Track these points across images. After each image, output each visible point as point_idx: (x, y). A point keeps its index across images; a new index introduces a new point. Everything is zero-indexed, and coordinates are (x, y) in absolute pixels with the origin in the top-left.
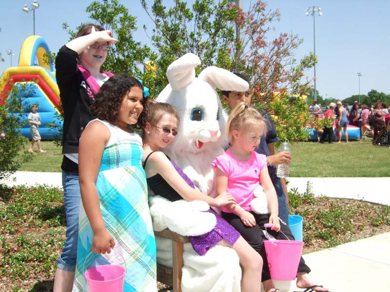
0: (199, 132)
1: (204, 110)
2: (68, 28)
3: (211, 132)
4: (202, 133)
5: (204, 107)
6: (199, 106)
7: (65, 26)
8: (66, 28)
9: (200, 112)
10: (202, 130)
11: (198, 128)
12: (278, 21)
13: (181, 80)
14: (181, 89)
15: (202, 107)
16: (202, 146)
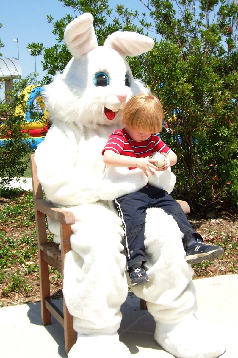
9: (104, 77)
13: (80, 46)
14: (82, 56)
15: (106, 71)
16: (114, 117)
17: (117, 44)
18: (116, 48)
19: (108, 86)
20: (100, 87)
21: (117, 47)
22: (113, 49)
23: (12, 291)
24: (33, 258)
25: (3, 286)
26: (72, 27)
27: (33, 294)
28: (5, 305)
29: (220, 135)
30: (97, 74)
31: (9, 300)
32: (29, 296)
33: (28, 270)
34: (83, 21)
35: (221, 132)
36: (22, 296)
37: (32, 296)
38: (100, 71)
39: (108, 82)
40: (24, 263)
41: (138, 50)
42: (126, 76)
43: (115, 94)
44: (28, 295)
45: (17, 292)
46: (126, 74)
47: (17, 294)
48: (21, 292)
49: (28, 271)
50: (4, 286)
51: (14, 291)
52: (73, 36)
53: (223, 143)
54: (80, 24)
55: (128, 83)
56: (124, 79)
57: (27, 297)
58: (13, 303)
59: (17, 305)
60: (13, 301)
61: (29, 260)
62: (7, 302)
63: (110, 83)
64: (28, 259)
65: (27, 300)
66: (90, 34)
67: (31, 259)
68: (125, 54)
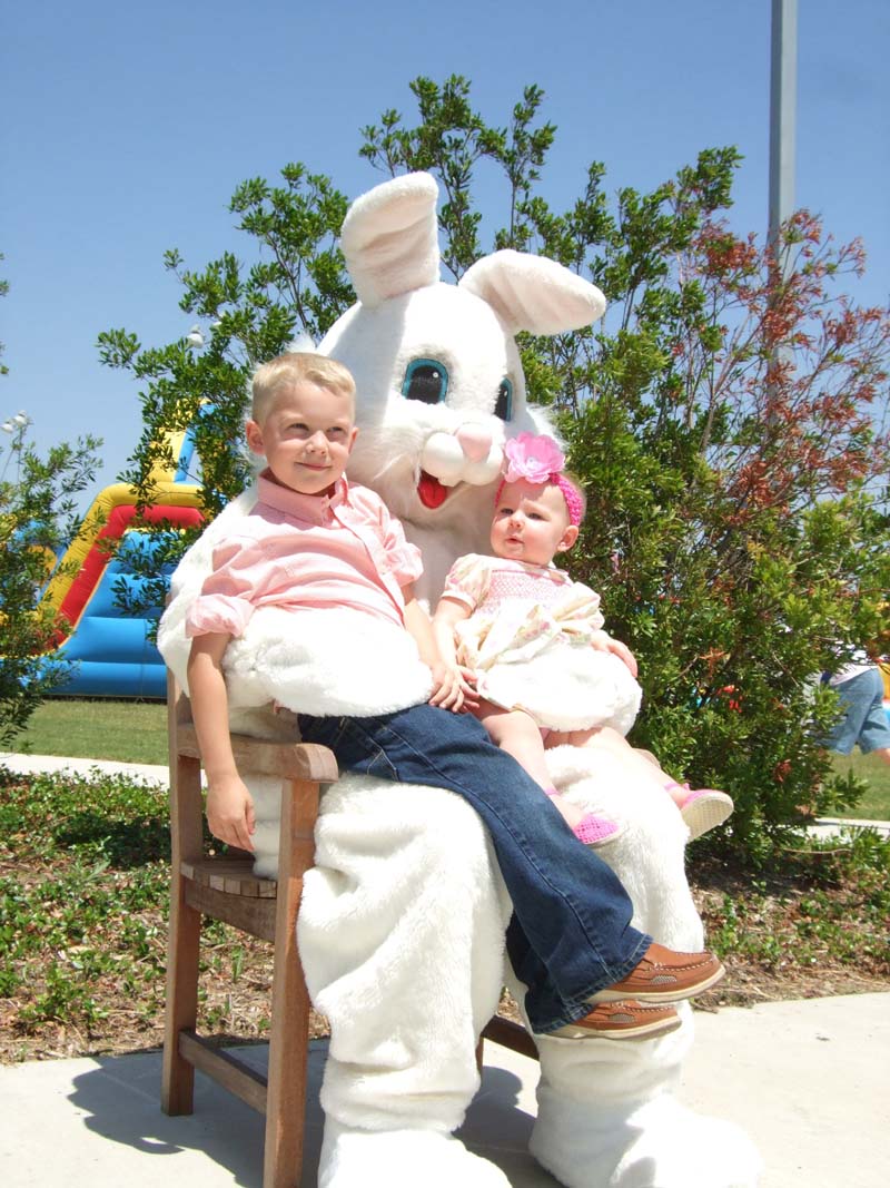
0: (427, 437)
1: (451, 368)
2: (181, 267)
3: (466, 442)
4: (436, 443)
5: (450, 359)
6: (433, 352)
7: (173, 260)
8: (174, 265)
9: (436, 375)
10: (435, 432)
11: (424, 425)
12: (854, 274)
13: (385, 269)
14: (385, 299)
15: (444, 359)
16: (443, 500)
17: (499, 287)
18: (495, 299)
19: (441, 405)
20: (418, 403)
21: (498, 297)
22: (485, 300)
23: (46, 1020)
24: (89, 935)
25: (16, 1003)
26: (369, 205)
27: (111, 1033)
28: (30, 1058)
29: (636, 631)
30: (416, 360)
31: (37, 1043)
32: (98, 1038)
33: (82, 967)
34: (404, 194)
35: (638, 626)
36: (78, 1034)
37: (109, 1036)
38: (427, 354)
39: (443, 393)
40: (64, 948)
41: (555, 318)
42: (504, 387)
43: (454, 434)
44: (95, 1033)
45: (61, 1023)
46: (502, 379)
47: (62, 1030)
48: (74, 1023)
49: (84, 969)
50: (19, 1004)
51: (53, 1020)
52: (369, 234)
53: (641, 656)
54: (394, 201)
55: (503, 409)
56: (496, 395)
57: (91, 1038)
58: (52, 1053)
59: (65, 1058)
60: (52, 1048)
61: (78, 944)
62: (33, 1049)
63: (450, 396)
64: (77, 939)
65: (93, 1048)
66: (424, 239)
67: (85, 938)
68: (517, 324)
